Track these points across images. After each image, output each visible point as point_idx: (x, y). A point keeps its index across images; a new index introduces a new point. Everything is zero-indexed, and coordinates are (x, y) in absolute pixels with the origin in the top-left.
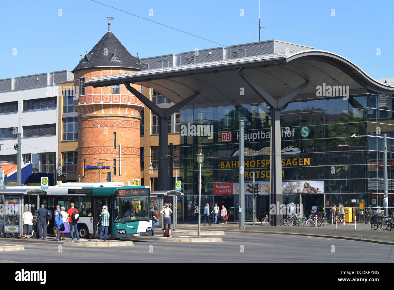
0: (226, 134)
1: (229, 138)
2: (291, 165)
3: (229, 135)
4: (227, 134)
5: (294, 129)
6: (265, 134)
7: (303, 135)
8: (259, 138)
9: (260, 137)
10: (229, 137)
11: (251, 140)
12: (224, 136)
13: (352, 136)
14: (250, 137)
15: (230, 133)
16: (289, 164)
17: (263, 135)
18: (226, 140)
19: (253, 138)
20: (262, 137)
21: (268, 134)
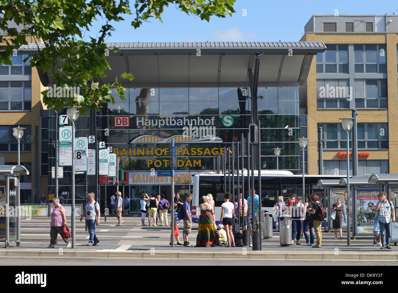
0: (121, 118)
1: (125, 123)
2: (210, 154)
3: (125, 120)
4: (123, 119)
5: (214, 117)
6: (176, 121)
7: (225, 124)
8: (167, 124)
9: (169, 123)
10: (126, 121)
11: (157, 127)
12: (119, 121)
13: (285, 128)
14: (155, 123)
15: (128, 118)
16: (207, 153)
17: (173, 122)
18: (122, 125)
19: (160, 124)
20: (171, 124)
21: (180, 121)
